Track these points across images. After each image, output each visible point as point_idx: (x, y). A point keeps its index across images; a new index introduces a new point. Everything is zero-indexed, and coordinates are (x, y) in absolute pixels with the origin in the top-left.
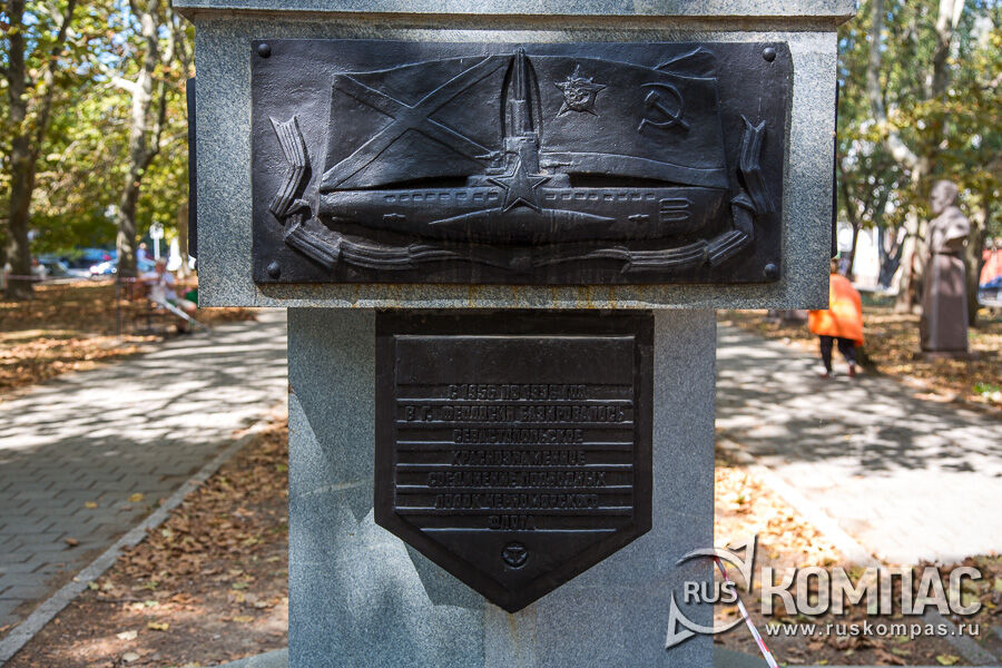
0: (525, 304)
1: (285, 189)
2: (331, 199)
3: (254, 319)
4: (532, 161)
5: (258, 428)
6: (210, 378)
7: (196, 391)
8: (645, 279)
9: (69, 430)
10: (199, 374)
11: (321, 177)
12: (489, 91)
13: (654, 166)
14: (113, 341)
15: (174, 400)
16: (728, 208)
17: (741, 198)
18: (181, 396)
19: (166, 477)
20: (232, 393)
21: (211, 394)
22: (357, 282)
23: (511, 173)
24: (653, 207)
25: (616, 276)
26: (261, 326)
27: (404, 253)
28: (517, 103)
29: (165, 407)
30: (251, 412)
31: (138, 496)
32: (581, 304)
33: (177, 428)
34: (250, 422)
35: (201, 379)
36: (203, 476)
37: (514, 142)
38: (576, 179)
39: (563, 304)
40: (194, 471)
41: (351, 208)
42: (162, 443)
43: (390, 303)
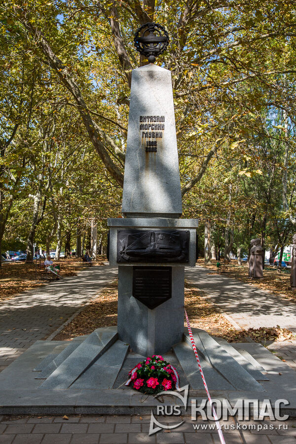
0: (154, 265)
1: (121, 250)
2: (128, 251)
3: (76, 276)
4: (155, 246)
5: (87, 304)
6: (69, 292)
7: (66, 295)
8: (170, 262)
9: (35, 304)
10: (65, 291)
11: (126, 248)
12: (149, 237)
13: (171, 247)
14: (34, 282)
15: (60, 297)
16: (181, 252)
17: (183, 251)
18: (62, 296)
19: (67, 314)
20: (77, 296)
21: (71, 296)
22: (131, 262)
23: (152, 248)
24: (171, 252)
25: (166, 262)
26: (79, 278)
27: (137, 258)
28: (153, 238)
29: (59, 299)
30: (84, 300)
31: (62, 318)
32: (161, 266)
33: (65, 304)
34: (85, 302)
35: (67, 292)
36: (77, 314)
37: (152, 243)
38: (160, 248)
39: (159, 266)
40: (74, 313)
41: (130, 252)
42: (62, 307)
43: (135, 265)
